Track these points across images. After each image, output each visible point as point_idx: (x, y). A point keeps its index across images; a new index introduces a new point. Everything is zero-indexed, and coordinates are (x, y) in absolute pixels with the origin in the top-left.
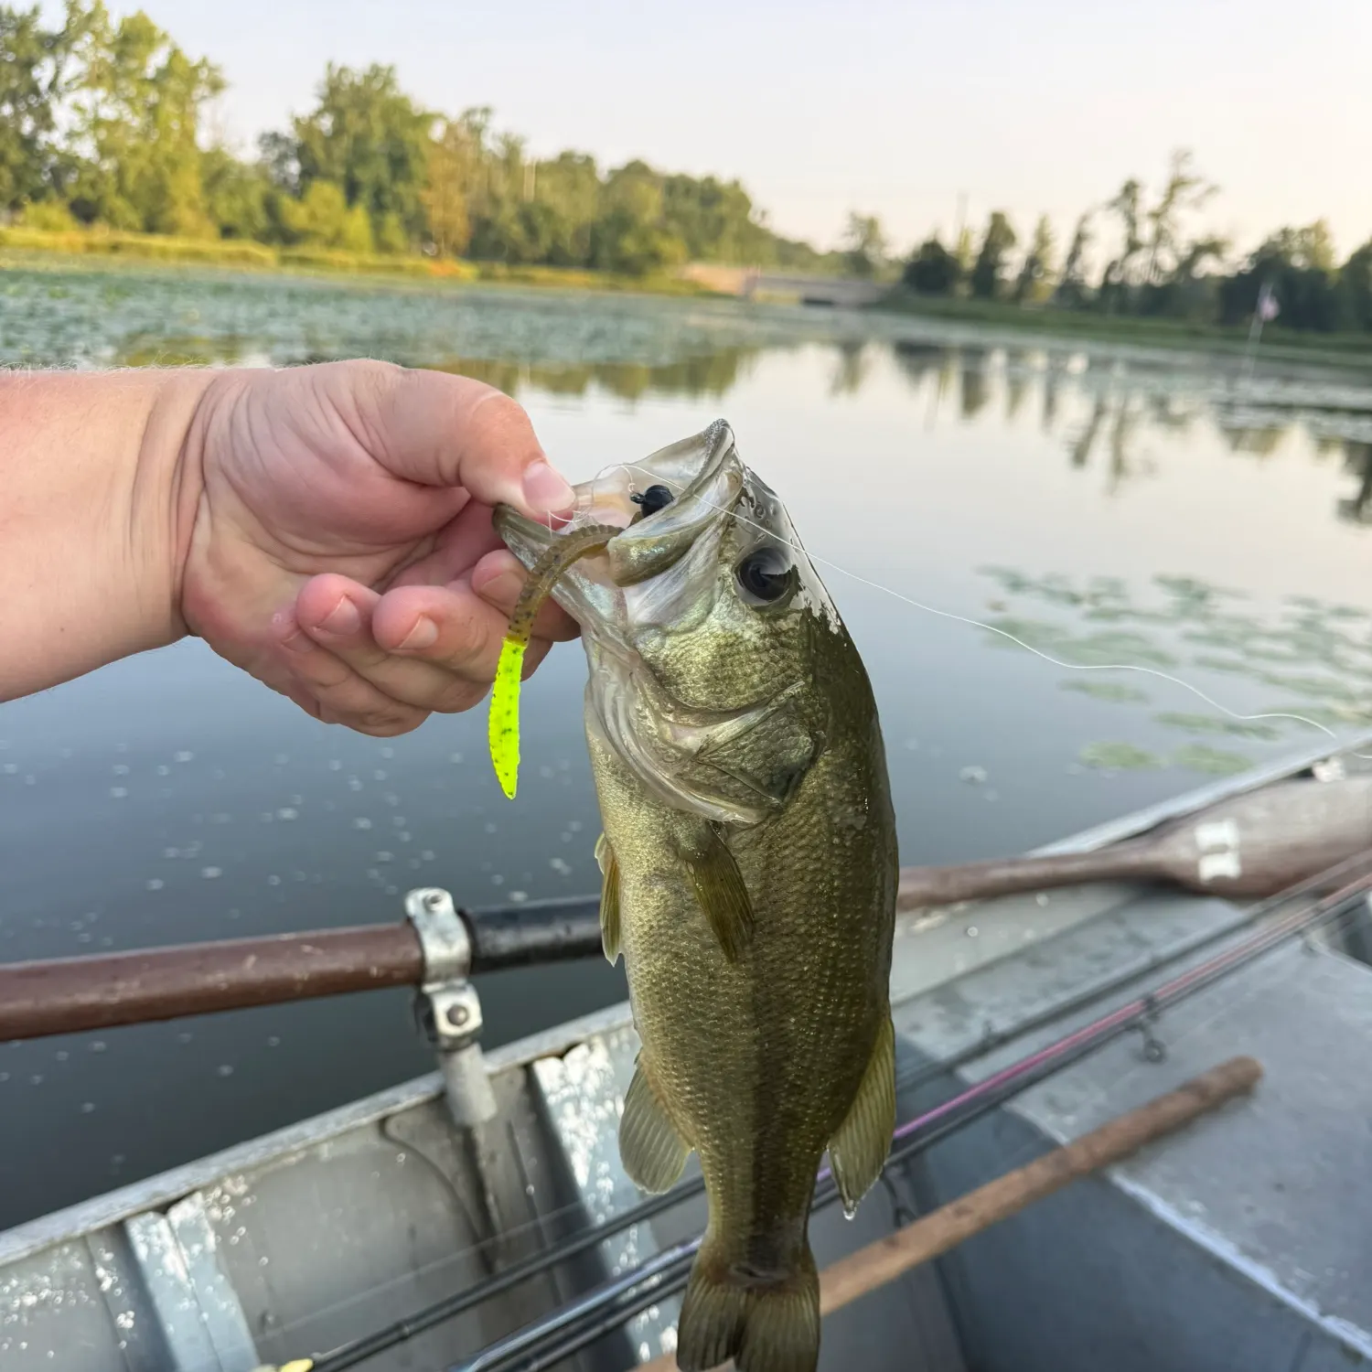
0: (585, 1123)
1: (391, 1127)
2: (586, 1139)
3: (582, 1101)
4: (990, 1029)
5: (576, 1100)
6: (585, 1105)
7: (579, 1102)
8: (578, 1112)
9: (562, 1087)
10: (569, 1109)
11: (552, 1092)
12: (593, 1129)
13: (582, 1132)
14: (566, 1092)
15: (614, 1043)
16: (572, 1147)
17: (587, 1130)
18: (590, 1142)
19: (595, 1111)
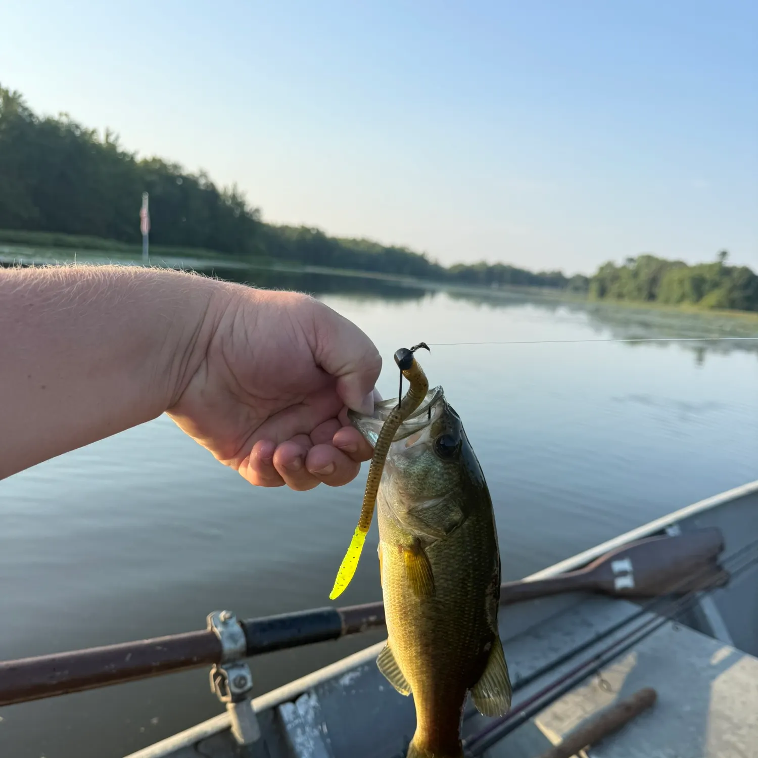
0: (308, 739)
1: (201, 747)
2: (308, 748)
3: (305, 727)
4: (518, 677)
5: (302, 726)
6: (307, 729)
7: (304, 727)
8: (304, 732)
9: (295, 719)
10: (299, 731)
11: (290, 722)
12: (312, 743)
13: (306, 743)
14: (297, 721)
15: (321, 691)
16: (301, 752)
17: (309, 743)
18: (311, 750)
19: (313, 732)
